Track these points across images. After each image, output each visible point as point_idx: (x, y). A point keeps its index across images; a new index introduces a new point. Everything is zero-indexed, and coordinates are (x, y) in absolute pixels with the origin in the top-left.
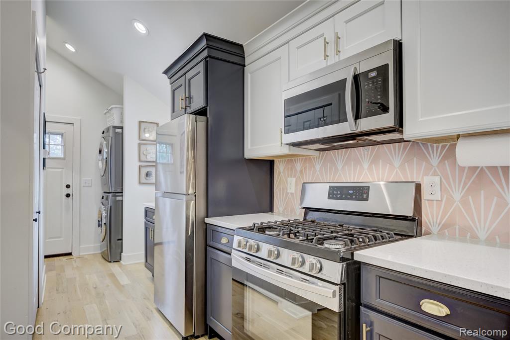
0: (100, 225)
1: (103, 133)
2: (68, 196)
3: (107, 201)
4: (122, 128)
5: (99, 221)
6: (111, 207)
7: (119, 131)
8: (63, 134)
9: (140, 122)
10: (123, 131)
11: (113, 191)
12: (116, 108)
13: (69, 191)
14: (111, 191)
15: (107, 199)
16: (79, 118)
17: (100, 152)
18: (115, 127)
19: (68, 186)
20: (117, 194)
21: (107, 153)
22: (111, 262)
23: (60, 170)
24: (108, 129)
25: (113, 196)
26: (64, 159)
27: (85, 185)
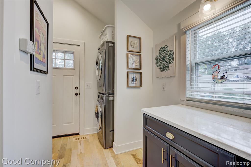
0: (97, 116)
1: (99, 49)
2: (77, 94)
3: (102, 101)
4: (113, 43)
5: (96, 113)
6: (105, 105)
7: (111, 45)
8: (73, 52)
9: (128, 37)
10: (114, 45)
11: (107, 93)
12: (109, 27)
13: (77, 91)
14: (105, 93)
15: (102, 99)
16: (84, 42)
17: (97, 63)
18: (108, 42)
19: (77, 88)
20: (110, 95)
21: (102, 63)
22: (105, 148)
23: (72, 77)
24: (103, 45)
25: (106, 97)
26: (74, 69)
27: (87, 87)
